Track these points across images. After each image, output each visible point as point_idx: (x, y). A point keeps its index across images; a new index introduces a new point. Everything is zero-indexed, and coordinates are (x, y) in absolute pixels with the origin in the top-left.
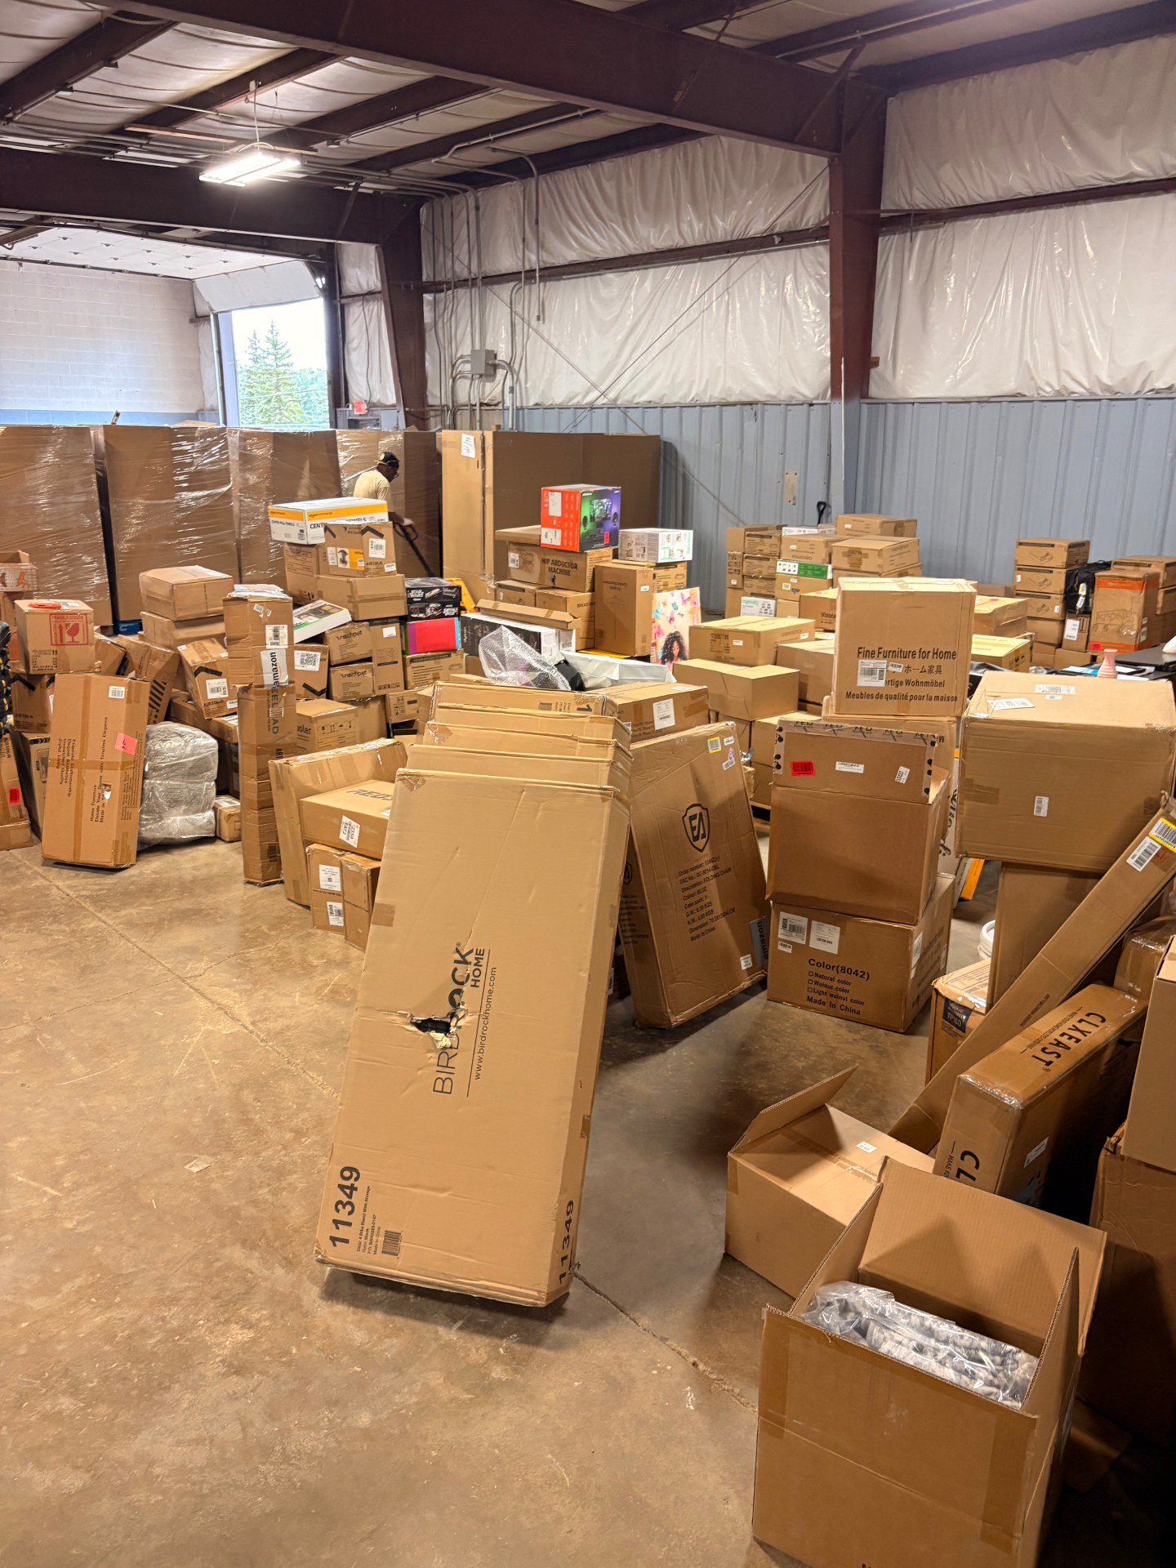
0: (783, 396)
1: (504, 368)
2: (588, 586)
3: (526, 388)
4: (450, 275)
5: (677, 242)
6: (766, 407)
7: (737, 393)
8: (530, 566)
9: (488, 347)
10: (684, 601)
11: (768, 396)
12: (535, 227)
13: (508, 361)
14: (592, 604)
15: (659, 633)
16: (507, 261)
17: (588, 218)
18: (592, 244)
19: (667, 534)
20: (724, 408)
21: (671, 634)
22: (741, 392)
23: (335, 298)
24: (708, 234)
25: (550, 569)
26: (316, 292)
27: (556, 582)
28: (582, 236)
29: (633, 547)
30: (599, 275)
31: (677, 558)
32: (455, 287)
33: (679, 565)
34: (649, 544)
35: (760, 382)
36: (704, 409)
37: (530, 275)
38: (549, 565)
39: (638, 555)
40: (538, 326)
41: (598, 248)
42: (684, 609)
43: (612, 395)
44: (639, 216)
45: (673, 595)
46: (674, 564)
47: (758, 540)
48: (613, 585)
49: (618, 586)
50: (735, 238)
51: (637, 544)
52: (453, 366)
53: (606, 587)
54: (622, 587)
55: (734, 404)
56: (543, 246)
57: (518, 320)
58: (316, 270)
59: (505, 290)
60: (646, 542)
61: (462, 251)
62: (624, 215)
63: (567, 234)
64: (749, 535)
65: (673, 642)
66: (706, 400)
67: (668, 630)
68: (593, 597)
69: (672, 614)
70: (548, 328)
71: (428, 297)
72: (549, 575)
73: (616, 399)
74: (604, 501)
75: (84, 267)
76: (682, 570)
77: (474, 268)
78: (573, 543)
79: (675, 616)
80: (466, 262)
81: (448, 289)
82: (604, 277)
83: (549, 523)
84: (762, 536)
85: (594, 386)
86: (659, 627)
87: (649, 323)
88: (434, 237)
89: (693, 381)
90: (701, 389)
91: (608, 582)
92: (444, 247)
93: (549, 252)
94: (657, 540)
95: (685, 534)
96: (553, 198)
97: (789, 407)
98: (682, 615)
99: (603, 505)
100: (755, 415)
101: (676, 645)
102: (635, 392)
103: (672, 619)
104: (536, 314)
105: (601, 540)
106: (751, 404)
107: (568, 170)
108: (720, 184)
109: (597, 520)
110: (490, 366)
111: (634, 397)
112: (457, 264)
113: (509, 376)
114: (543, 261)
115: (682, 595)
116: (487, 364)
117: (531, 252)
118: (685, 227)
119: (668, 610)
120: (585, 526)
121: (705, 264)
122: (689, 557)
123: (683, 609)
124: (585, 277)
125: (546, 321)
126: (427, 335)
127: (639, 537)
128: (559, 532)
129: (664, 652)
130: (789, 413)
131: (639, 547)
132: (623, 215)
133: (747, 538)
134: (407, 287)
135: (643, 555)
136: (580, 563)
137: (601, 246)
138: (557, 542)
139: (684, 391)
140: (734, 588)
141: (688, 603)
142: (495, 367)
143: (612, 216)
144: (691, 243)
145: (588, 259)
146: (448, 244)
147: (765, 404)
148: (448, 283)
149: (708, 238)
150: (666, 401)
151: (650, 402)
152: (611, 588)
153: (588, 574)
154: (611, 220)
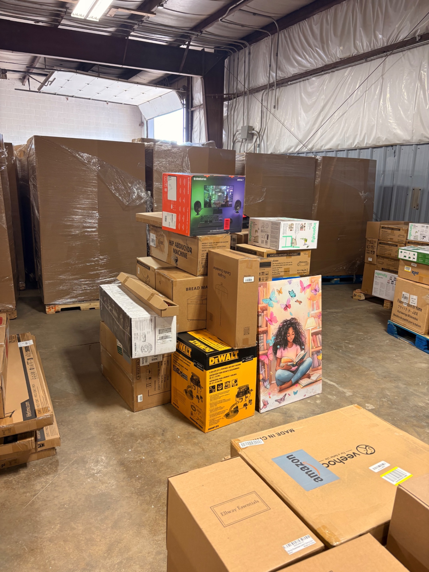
0: (415, 140)
1: (256, 135)
2: (200, 269)
3: (267, 145)
4: (235, 91)
5: (354, 52)
6: (403, 147)
7: (384, 139)
8: (162, 246)
9: (250, 125)
10: (303, 289)
11: (404, 140)
12: (276, 57)
13: (258, 132)
14: (204, 287)
15: (271, 320)
16: (262, 80)
17: (304, 48)
18: (304, 62)
19: (290, 223)
20: (374, 150)
21: (286, 321)
22: (386, 139)
23: (189, 108)
24: (372, 45)
25: (174, 251)
26: (181, 106)
27: (178, 263)
28: (300, 58)
29: (259, 234)
30: (308, 79)
31: (300, 246)
32: (238, 97)
33: (302, 253)
34: (272, 232)
35: (399, 132)
36: (362, 151)
37: (271, 86)
38: (174, 247)
39: (262, 242)
40: (275, 111)
41: (309, 65)
42: (304, 296)
43: (310, 146)
44: (331, 41)
45: (290, 283)
46: (297, 252)
47: (389, 231)
48: (220, 273)
49: (224, 274)
50: (389, 44)
51: (262, 231)
52: (234, 136)
53: (216, 272)
54: (227, 275)
55: (381, 147)
56: (279, 68)
57: (265, 110)
58: (181, 96)
59: (259, 95)
60: (269, 230)
61: (241, 78)
62: (324, 43)
63: (292, 58)
64: (383, 228)
65: (287, 329)
66: (364, 145)
67: (281, 316)
68: (205, 281)
69: (289, 301)
70: (279, 113)
71: (226, 103)
72: (173, 255)
73: (312, 148)
74: (224, 188)
75: (89, 99)
76: (306, 258)
77: (246, 86)
78: (185, 227)
79: (292, 302)
80: (243, 84)
81: (234, 98)
82: (310, 80)
83: (166, 206)
84: (392, 229)
85: (301, 142)
86: (272, 314)
87: (333, 103)
88: (229, 72)
89: (357, 135)
90: (361, 139)
91: (217, 269)
92: (234, 76)
93: (282, 71)
94: (279, 229)
95: (311, 224)
96: (287, 41)
97: (419, 147)
98: (300, 302)
99: (221, 191)
100: (395, 152)
101: (291, 331)
102: (322, 144)
103: (287, 307)
104: (273, 104)
105: (221, 227)
106: (392, 146)
107: (296, 25)
108: (382, 12)
109: (213, 206)
110: (250, 134)
111: (322, 147)
112: (239, 84)
113: (258, 139)
114: (279, 76)
115: (301, 282)
116: (248, 133)
117: (273, 72)
118: (358, 43)
119: (284, 298)
120: (197, 211)
121: (369, 63)
122: (314, 246)
123: (300, 296)
124: (300, 82)
125: (279, 109)
126: (224, 122)
127: (264, 224)
128: (175, 215)
129: (276, 339)
130: (418, 150)
131: (264, 234)
132: (322, 42)
133: (381, 230)
134: (215, 97)
135: (266, 242)
136: (194, 248)
137: (309, 63)
138: (173, 226)
139: (350, 141)
140: (370, 263)
141: (308, 291)
142: (253, 135)
143: (316, 43)
144: (362, 52)
145: (303, 72)
146: (235, 75)
147: (402, 145)
148: (234, 94)
149: (372, 48)
150: (339, 148)
151: (331, 149)
152: (219, 274)
153: (200, 259)
154: (316, 47)
